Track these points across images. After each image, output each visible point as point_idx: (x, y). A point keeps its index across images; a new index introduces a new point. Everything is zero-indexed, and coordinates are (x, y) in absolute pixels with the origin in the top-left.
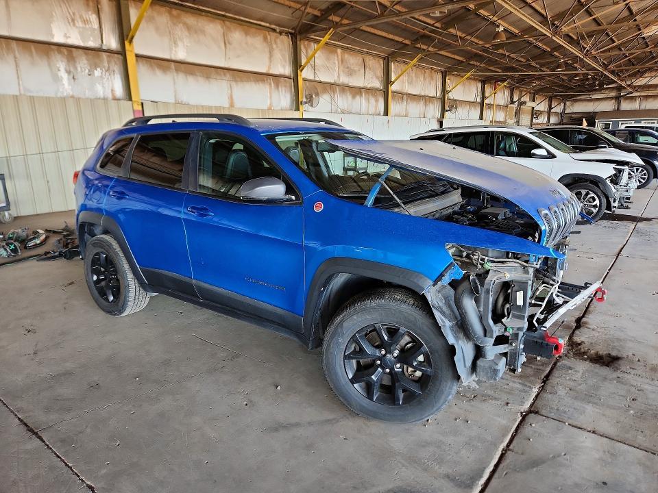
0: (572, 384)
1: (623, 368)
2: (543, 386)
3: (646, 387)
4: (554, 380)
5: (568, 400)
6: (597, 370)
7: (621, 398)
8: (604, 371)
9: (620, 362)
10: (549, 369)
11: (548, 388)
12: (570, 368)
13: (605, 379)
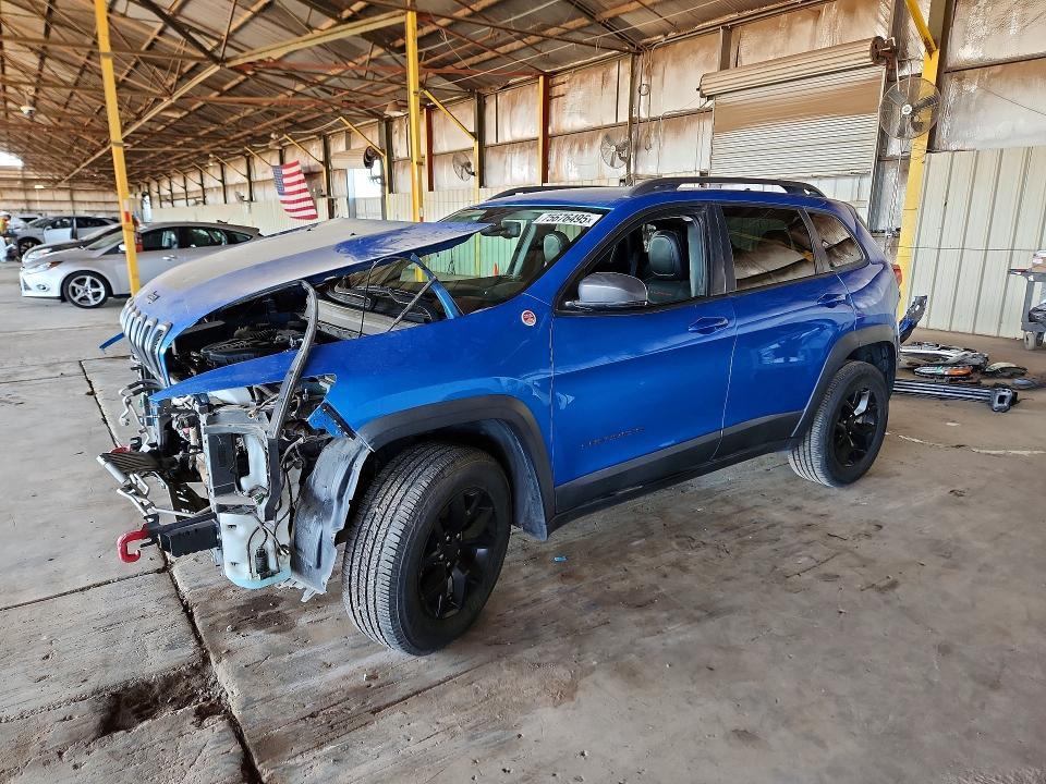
0: (149, 624)
1: (84, 706)
2: (182, 601)
3: (31, 693)
4: (176, 614)
5: (136, 601)
6: (128, 670)
7: (67, 648)
8: (114, 677)
9: (95, 721)
10: (199, 625)
11: (174, 602)
12: (171, 646)
13: (105, 664)
